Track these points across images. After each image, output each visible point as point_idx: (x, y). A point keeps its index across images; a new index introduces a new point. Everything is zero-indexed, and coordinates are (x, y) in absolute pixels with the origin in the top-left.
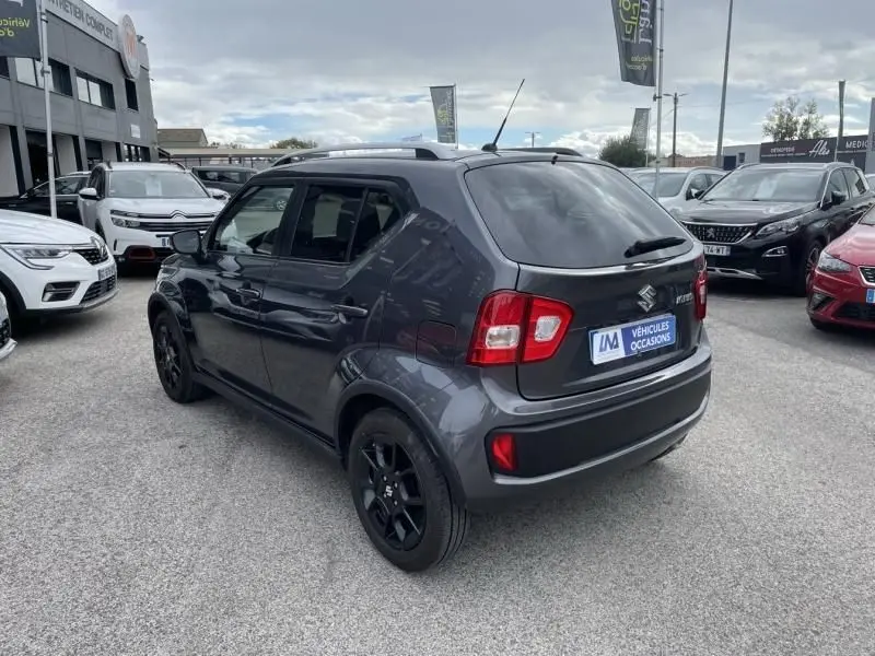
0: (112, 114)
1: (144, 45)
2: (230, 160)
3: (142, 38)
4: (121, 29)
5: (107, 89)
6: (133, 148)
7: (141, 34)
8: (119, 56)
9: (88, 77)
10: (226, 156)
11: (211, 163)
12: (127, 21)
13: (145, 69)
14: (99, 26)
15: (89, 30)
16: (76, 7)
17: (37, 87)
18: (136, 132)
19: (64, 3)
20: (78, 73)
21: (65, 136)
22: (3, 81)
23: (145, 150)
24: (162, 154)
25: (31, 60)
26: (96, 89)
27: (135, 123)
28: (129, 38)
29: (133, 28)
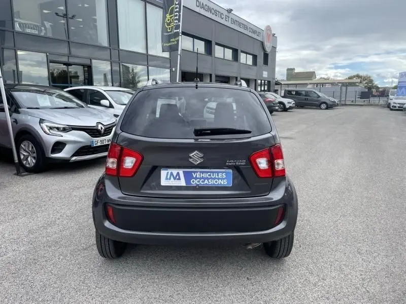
0: (255, 68)
1: (276, 37)
3: (275, 34)
4: (265, 32)
5: (255, 57)
6: (266, 82)
8: (262, 43)
9: (247, 53)
10: (315, 84)
11: (308, 87)
12: (269, 28)
13: (274, 48)
14: (254, 32)
15: (250, 34)
16: (245, 25)
17: (224, 59)
18: (265, 74)
19: (240, 24)
20: (242, 52)
21: (233, 77)
22: (209, 57)
23: (269, 82)
24: (277, 83)
25: (223, 48)
26: (250, 58)
27: (265, 71)
28: (269, 36)
29: (271, 31)
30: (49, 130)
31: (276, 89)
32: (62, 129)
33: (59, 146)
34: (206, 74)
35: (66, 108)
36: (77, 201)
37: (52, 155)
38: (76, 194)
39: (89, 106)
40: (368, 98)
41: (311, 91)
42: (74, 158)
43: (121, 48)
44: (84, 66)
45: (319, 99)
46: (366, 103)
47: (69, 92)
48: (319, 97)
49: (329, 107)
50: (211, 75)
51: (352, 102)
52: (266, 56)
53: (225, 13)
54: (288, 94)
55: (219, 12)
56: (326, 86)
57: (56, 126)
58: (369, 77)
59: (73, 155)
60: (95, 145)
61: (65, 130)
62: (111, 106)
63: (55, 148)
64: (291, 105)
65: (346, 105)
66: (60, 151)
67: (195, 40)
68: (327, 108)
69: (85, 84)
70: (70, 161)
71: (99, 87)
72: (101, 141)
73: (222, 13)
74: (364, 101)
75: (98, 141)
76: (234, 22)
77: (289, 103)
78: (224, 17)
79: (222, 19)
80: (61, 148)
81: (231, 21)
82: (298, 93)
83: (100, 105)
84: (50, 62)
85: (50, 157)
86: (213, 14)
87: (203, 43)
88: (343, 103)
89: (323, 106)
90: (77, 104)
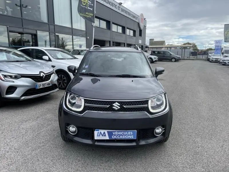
1: (146, 20)
2: (167, 48)
4: (140, 17)
5: (134, 32)
6: (141, 46)
7: (145, 18)
8: (139, 24)
9: (130, 29)
11: (162, 49)
12: (142, 15)
13: (145, 26)
14: (134, 17)
15: (132, 18)
16: (129, 13)
17: (117, 32)
18: (140, 42)
19: (126, 12)
20: (128, 28)
21: (122, 43)
22: (109, 31)
23: (142, 46)
24: (147, 47)
25: (117, 26)
26: (132, 32)
27: (140, 40)
28: (142, 19)
29: (143, 17)
30: (4, 78)
31: (146, 50)
32: (14, 77)
33: (12, 89)
34: (107, 41)
35: (17, 61)
36: (24, 133)
37: (6, 96)
38: (23, 127)
39: (34, 60)
40: (196, 55)
41: (166, 52)
42: (23, 98)
43: (56, 23)
44: (32, 34)
45: (171, 56)
46: (195, 58)
47: (21, 51)
48: (171, 55)
49: (177, 60)
50: (110, 42)
51: (188, 57)
52: (140, 31)
53: (118, 5)
54: (153, 53)
55: (114, 4)
56: (172, 49)
57: (10, 74)
58: (195, 44)
59: (22, 96)
60: (38, 88)
61: (16, 77)
62: (50, 60)
63: (9, 90)
64: (156, 59)
65: (184, 59)
66: (12, 93)
67: (100, 20)
68: (175, 61)
69: (32, 46)
70: (20, 100)
71: (42, 48)
72: (43, 85)
73: (116, 5)
74: (194, 57)
75: (41, 85)
76: (123, 10)
77: (155, 58)
78: (117, 7)
79: (116, 8)
80: (13, 90)
81: (121, 10)
82: (159, 52)
83: (42, 59)
84: (10, 32)
85: (5, 97)
86: (111, 5)
87: (105, 22)
88: (183, 58)
89: (173, 60)
90: (26, 59)
